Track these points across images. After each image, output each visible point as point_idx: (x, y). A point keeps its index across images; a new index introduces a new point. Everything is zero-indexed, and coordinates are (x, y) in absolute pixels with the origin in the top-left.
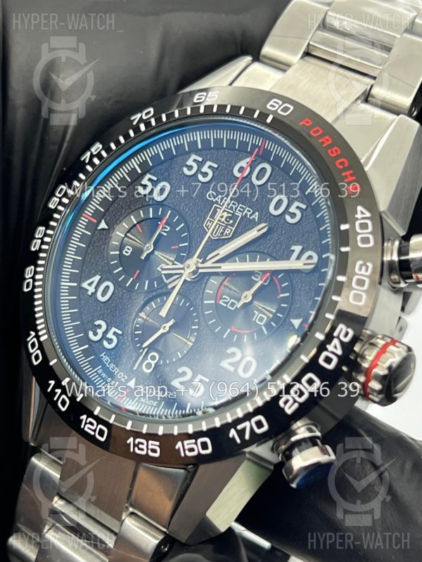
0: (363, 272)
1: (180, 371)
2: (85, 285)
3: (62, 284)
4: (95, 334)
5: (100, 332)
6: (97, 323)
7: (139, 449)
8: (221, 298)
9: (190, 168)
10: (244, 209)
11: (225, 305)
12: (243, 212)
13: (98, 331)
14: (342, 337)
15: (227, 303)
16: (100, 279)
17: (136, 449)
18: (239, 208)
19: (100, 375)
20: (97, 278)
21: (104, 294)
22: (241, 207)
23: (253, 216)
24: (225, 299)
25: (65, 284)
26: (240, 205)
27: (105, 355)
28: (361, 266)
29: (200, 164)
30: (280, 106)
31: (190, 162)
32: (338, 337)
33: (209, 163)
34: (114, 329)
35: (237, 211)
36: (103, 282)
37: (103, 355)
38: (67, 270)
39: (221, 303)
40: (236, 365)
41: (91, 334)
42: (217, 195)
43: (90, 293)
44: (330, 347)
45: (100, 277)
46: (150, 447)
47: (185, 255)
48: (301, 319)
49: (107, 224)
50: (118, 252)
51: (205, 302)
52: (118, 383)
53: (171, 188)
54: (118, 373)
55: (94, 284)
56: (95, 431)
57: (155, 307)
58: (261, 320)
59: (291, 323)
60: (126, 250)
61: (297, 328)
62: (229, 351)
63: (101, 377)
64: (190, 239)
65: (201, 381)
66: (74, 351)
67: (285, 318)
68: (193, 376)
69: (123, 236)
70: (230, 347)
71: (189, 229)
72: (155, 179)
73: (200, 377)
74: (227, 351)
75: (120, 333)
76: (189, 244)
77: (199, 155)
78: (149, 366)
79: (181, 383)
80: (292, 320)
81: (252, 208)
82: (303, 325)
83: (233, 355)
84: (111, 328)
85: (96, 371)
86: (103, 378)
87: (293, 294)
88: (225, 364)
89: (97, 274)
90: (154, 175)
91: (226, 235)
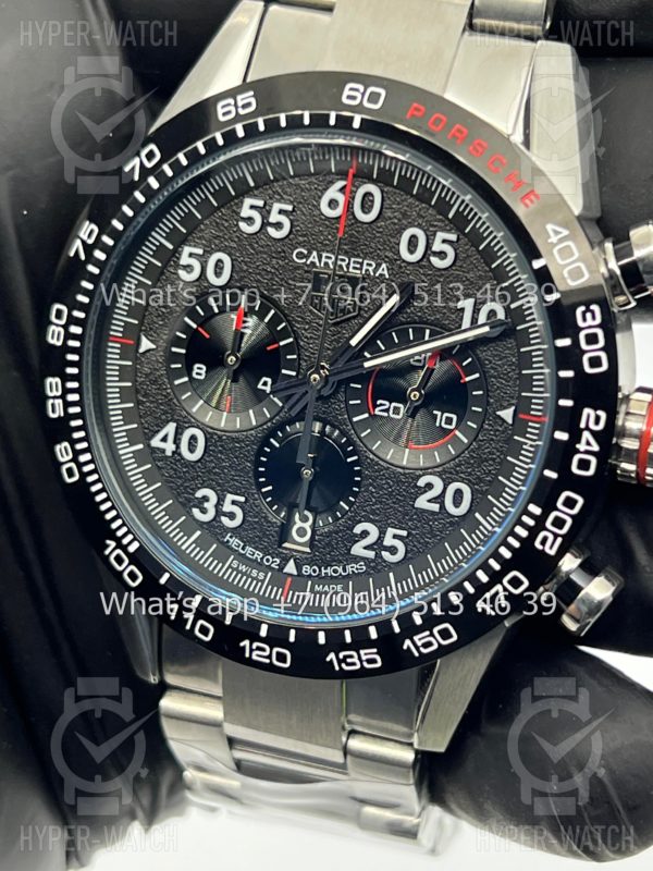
0: (590, 322)
1: (358, 529)
2: (156, 442)
3: (121, 452)
4: (204, 511)
5: (210, 506)
6: (199, 494)
7: (348, 664)
8: (375, 406)
9: (250, 220)
10: (362, 264)
11: (385, 414)
12: (361, 269)
13: (206, 505)
14: (592, 426)
15: (387, 410)
16: (177, 428)
17: (343, 665)
18: (352, 264)
19: (237, 569)
20: (171, 428)
21: (192, 449)
22: (354, 262)
23: (380, 271)
24: (381, 405)
25: (126, 451)
26: (353, 260)
27: (231, 537)
28: (584, 314)
29: (265, 212)
30: (363, 94)
31: (246, 212)
32: (587, 428)
33: (277, 206)
34: (230, 497)
35: (351, 270)
36: (181, 434)
37: (228, 538)
38: (120, 429)
39: (377, 412)
40: (440, 499)
41: (196, 512)
42: (310, 253)
43: (169, 453)
44: (582, 447)
45: (175, 425)
46: (364, 658)
47: (295, 357)
48: (513, 408)
49: (152, 341)
50: (186, 379)
51: (355, 419)
52: (270, 574)
53: (232, 260)
54: (262, 559)
55: (171, 438)
56: (269, 657)
57: (277, 445)
58: (449, 421)
59: (499, 416)
60: (195, 370)
61: (510, 421)
62: (422, 482)
63: (241, 572)
64: (294, 331)
65: (395, 537)
66: (184, 547)
67: (485, 411)
68: (380, 533)
69: (183, 351)
70: (420, 476)
71: (285, 315)
72: (200, 251)
73: (391, 531)
74: (419, 484)
75: (242, 499)
76: (296, 339)
77: (255, 196)
78: (302, 532)
79: (365, 548)
80: (498, 413)
81: (373, 259)
82: (521, 416)
83: (429, 486)
84: (225, 496)
85: (230, 567)
86: (244, 574)
87: (484, 374)
88: (422, 502)
89: (168, 422)
90: (195, 246)
91: (349, 312)
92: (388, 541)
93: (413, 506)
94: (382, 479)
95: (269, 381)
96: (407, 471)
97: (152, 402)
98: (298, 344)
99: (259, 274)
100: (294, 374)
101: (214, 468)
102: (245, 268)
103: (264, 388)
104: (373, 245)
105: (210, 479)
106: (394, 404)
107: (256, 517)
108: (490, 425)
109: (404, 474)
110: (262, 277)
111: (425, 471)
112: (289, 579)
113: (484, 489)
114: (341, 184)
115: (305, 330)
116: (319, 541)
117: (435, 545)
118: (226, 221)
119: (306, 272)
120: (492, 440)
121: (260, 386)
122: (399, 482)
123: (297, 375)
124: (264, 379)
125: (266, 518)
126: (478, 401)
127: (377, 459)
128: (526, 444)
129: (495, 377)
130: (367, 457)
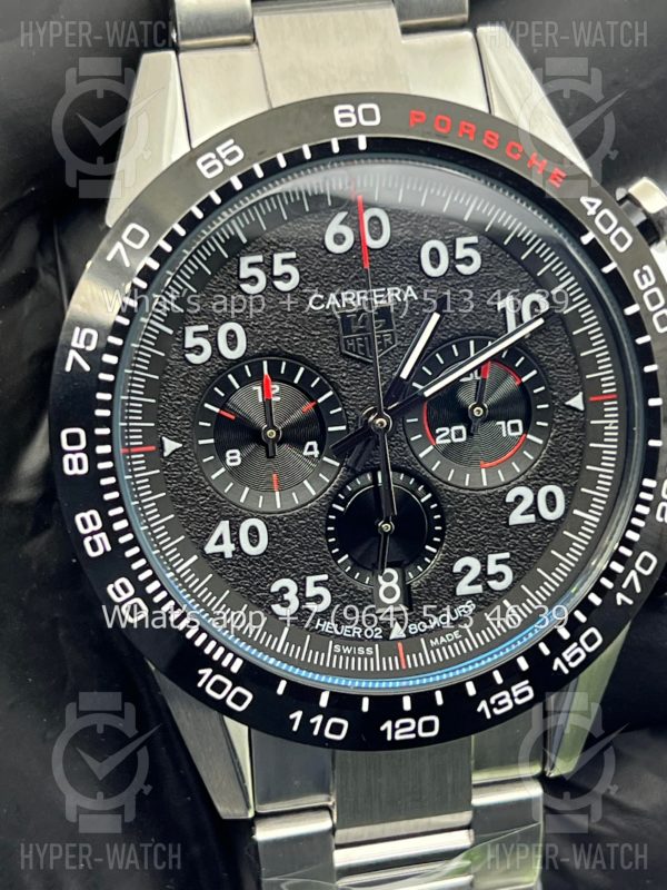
0: (647, 283)
1: (457, 568)
2: (210, 548)
3: (179, 569)
4: (285, 604)
5: (291, 596)
6: (275, 587)
7: (500, 707)
8: (435, 436)
9: (252, 279)
11: (448, 441)
13: (286, 597)
15: (448, 437)
16: (231, 525)
19: (341, 653)
20: (224, 527)
21: (254, 542)
24: (441, 433)
25: (182, 568)
27: (322, 622)
28: (640, 275)
30: (356, 113)
31: (245, 272)
33: (278, 258)
34: (311, 580)
36: (238, 529)
37: (318, 624)
38: (169, 545)
39: (439, 441)
40: (534, 509)
41: (277, 608)
43: (228, 555)
45: (227, 522)
46: (516, 694)
47: (340, 409)
48: (581, 394)
49: (175, 440)
50: (223, 470)
51: (421, 455)
52: (377, 646)
53: (244, 327)
54: (362, 633)
55: (227, 538)
56: (415, 731)
57: (342, 509)
58: (515, 427)
59: (570, 407)
60: (229, 458)
61: (581, 408)
62: (510, 498)
63: (347, 654)
64: (331, 383)
65: (499, 562)
66: (279, 650)
67: (551, 405)
68: (482, 563)
69: (212, 441)
70: (506, 492)
71: (317, 369)
72: (205, 328)
73: (492, 558)
74: (508, 500)
75: (325, 577)
76: (335, 390)
77: (250, 253)
78: (390, 592)
79: (470, 584)
80: (567, 403)
81: (395, 284)
82: (592, 399)
83: (519, 499)
84: (305, 580)
85: (333, 653)
86: (351, 656)
87: (541, 368)
88: (516, 518)
89: (218, 522)
90: (196, 324)
91: (389, 345)
92: (492, 569)
93: (507, 525)
94: (467, 509)
95: (314, 444)
96: (490, 491)
97: (191, 507)
98: (339, 394)
99: (277, 334)
100: (344, 428)
101: (283, 555)
102: (259, 331)
103: (311, 453)
104: (391, 270)
105: (281, 568)
106: (455, 428)
107: (343, 592)
108: (560, 418)
109: (489, 495)
110: (281, 336)
111: (509, 485)
112: (400, 645)
113: (573, 484)
114: (342, 216)
115: (344, 378)
116: (419, 594)
117: (539, 557)
118: (224, 287)
119: (328, 317)
120: (568, 432)
121: (306, 453)
122: (485, 505)
123: (348, 429)
124: (309, 444)
125: (354, 589)
126: (542, 398)
127: (456, 490)
128: (607, 425)
129: (553, 369)
130: (446, 490)
